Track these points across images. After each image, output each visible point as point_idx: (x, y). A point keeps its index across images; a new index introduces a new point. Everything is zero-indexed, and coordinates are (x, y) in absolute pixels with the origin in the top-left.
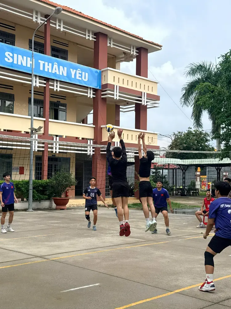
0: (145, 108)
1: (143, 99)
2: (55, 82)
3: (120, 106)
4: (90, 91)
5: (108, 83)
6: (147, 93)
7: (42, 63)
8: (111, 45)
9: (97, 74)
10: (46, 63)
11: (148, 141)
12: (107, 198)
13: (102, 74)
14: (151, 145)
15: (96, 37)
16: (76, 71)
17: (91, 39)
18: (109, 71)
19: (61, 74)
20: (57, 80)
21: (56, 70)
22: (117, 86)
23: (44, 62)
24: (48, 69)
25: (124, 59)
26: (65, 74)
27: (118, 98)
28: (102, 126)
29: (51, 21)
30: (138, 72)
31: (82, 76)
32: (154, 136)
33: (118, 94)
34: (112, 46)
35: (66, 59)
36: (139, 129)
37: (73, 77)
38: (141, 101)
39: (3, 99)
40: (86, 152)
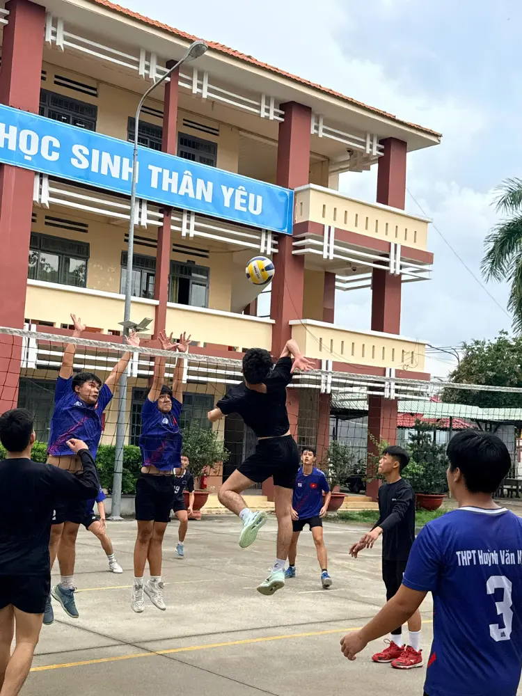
0: (397, 280)
1: (392, 260)
2: (185, 217)
3: (335, 274)
4: (266, 237)
5: (311, 219)
6: (402, 246)
7: (155, 170)
8: (319, 131)
9: (282, 200)
10: (166, 173)
11: (403, 361)
13: (295, 199)
14: (409, 370)
15: (283, 113)
16: (234, 191)
17: (272, 117)
18: (312, 192)
19: (199, 197)
20: (189, 212)
21: (187, 187)
22: (330, 228)
23: (160, 170)
24: (170, 185)
25: (348, 166)
26: (209, 199)
27: (332, 256)
28: (291, 322)
29: (180, 74)
30: (383, 196)
31: (248, 202)
32: (416, 349)
33: (332, 246)
34: (321, 134)
35: (211, 162)
36: (382, 330)
37: (227, 204)
38: (387, 264)
39: (63, 254)
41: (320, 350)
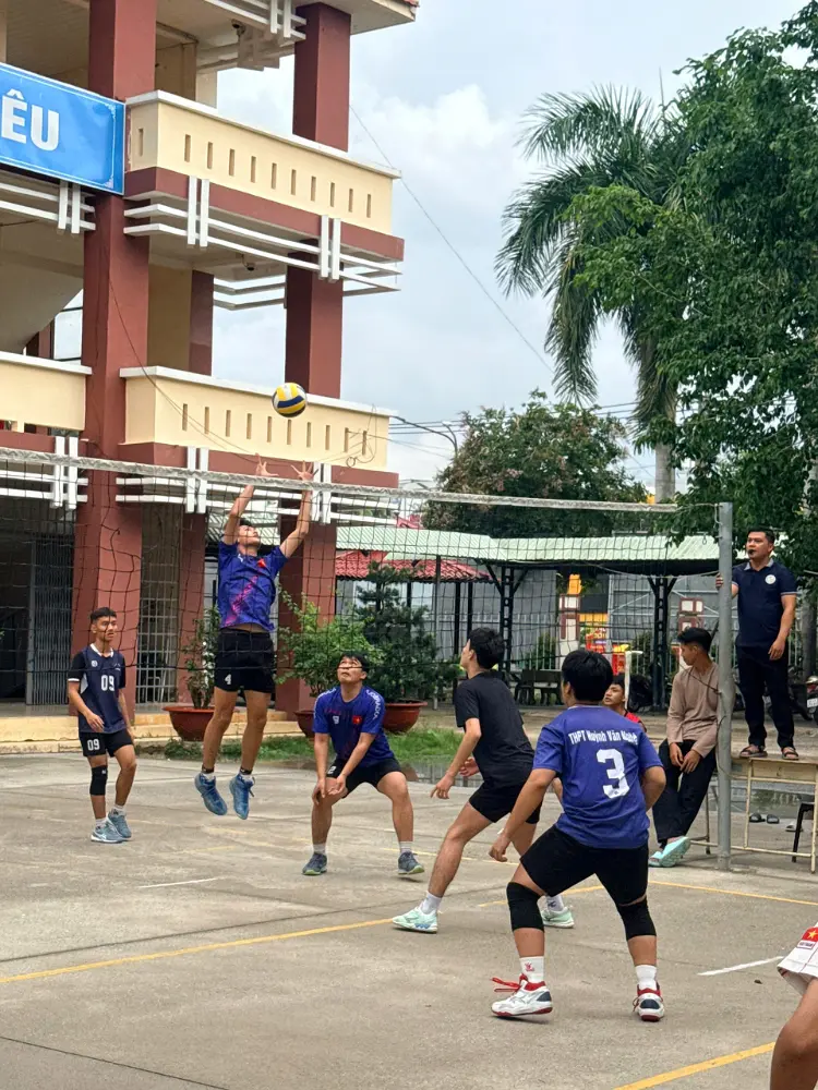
0: (334, 292)
1: (323, 250)
3: (211, 277)
4: (70, 198)
5: (160, 164)
6: (343, 224)
9: (101, 121)
11: (346, 450)
12: (143, 711)
13: (128, 121)
14: (358, 466)
18: (161, 108)
22: (199, 182)
25: (235, 55)
27: (205, 240)
28: (124, 373)
30: (305, 122)
32: (371, 426)
33: (206, 221)
38: (314, 258)
40: (47, 495)
41: (184, 428)
